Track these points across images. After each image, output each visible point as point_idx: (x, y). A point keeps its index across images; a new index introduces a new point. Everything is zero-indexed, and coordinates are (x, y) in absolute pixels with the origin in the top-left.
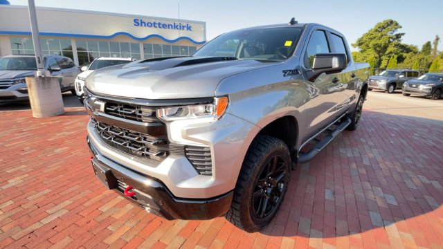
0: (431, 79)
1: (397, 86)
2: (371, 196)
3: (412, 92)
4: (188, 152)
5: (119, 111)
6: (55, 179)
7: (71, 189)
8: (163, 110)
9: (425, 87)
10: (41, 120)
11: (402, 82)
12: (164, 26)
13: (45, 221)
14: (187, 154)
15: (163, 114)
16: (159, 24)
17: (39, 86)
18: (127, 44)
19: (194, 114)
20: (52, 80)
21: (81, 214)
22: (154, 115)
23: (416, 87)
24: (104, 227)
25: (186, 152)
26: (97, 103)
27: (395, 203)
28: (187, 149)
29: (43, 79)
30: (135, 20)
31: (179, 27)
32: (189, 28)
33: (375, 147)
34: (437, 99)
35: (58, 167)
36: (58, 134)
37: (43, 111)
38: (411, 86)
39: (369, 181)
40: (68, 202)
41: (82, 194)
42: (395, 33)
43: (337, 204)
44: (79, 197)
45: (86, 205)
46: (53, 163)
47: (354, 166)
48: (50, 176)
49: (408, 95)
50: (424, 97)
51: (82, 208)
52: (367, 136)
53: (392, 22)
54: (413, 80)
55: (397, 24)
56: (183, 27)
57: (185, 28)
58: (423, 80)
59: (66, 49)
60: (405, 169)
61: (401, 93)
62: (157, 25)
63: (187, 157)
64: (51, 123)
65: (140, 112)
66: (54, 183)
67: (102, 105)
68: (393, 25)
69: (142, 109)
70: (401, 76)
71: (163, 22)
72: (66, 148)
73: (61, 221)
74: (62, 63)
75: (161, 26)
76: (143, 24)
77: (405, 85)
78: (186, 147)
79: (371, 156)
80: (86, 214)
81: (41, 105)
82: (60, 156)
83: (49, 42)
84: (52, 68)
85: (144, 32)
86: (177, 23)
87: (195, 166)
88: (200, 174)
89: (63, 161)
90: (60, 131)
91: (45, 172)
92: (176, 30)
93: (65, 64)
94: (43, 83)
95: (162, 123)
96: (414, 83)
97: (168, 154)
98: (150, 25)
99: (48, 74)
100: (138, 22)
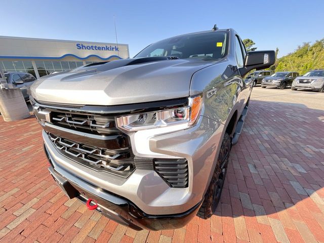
0: (279, 76)
1: (258, 82)
2: (284, 167)
3: (268, 85)
4: (157, 165)
5: (67, 121)
6: (22, 177)
7: (38, 186)
8: (124, 118)
9: (276, 81)
10: (10, 123)
11: (261, 79)
12: (99, 48)
13: (12, 226)
14: (156, 167)
15: (123, 123)
16: (95, 47)
17: (4, 97)
18: (74, 62)
19: (163, 121)
20: (15, 91)
21: (49, 212)
22: (112, 125)
23: (271, 82)
24: (71, 225)
25: (155, 165)
26: (40, 112)
27: (304, 171)
28: (156, 163)
29: (7, 90)
30: (77, 45)
31: (110, 49)
32: (117, 49)
33: (266, 125)
34: (284, 89)
35: (26, 164)
36: (25, 135)
37: (11, 116)
38: (267, 81)
39: (276, 154)
40: (35, 200)
41: (48, 191)
42: (250, 48)
43: (262, 177)
44: (45, 194)
45: (52, 201)
46: (21, 161)
47: (258, 141)
48: (19, 175)
49: (265, 87)
50: (276, 88)
51: (49, 204)
52: (256, 117)
53: (249, 40)
54: (268, 77)
55: (252, 42)
56: (113, 48)
57: (114, 49)
58: (274, 77)
59: (29, 69)
60: (295, 141)
61: (260, 86)
62: (94, 48)
63: (157, 171)
64: (19, 125)
65: (94, 122)
66: (22, 182)
67: (47, 114)
68: (250, 43)
69: (95, 119)
70: (260, 75)
71: (98, 46)
72: (33, 146)
73: (28, 222)
74: (24, 78)
75: (97, 48)
76: (84, 48)
77: (263, 81)
78: (155, 160)
79: (266, 132)
80: (53, 211)
81: (9, 111)
82: (27, 154)
83: (15, 63)
84: (16, 82)
85: (85, 54)
86: (109, 46)
87: (166, 180)
88: (171, 187)
89: (29, 159)
90: (27, 132)
91: (13, 170)
92: (108, 51)
93: (27, 78)
94: (8, 94)
95: (124, 134)
96: (269, 79)
97: (133, 168)
98: (89, 48)
99: (11, 86)
100: (80, 46)
